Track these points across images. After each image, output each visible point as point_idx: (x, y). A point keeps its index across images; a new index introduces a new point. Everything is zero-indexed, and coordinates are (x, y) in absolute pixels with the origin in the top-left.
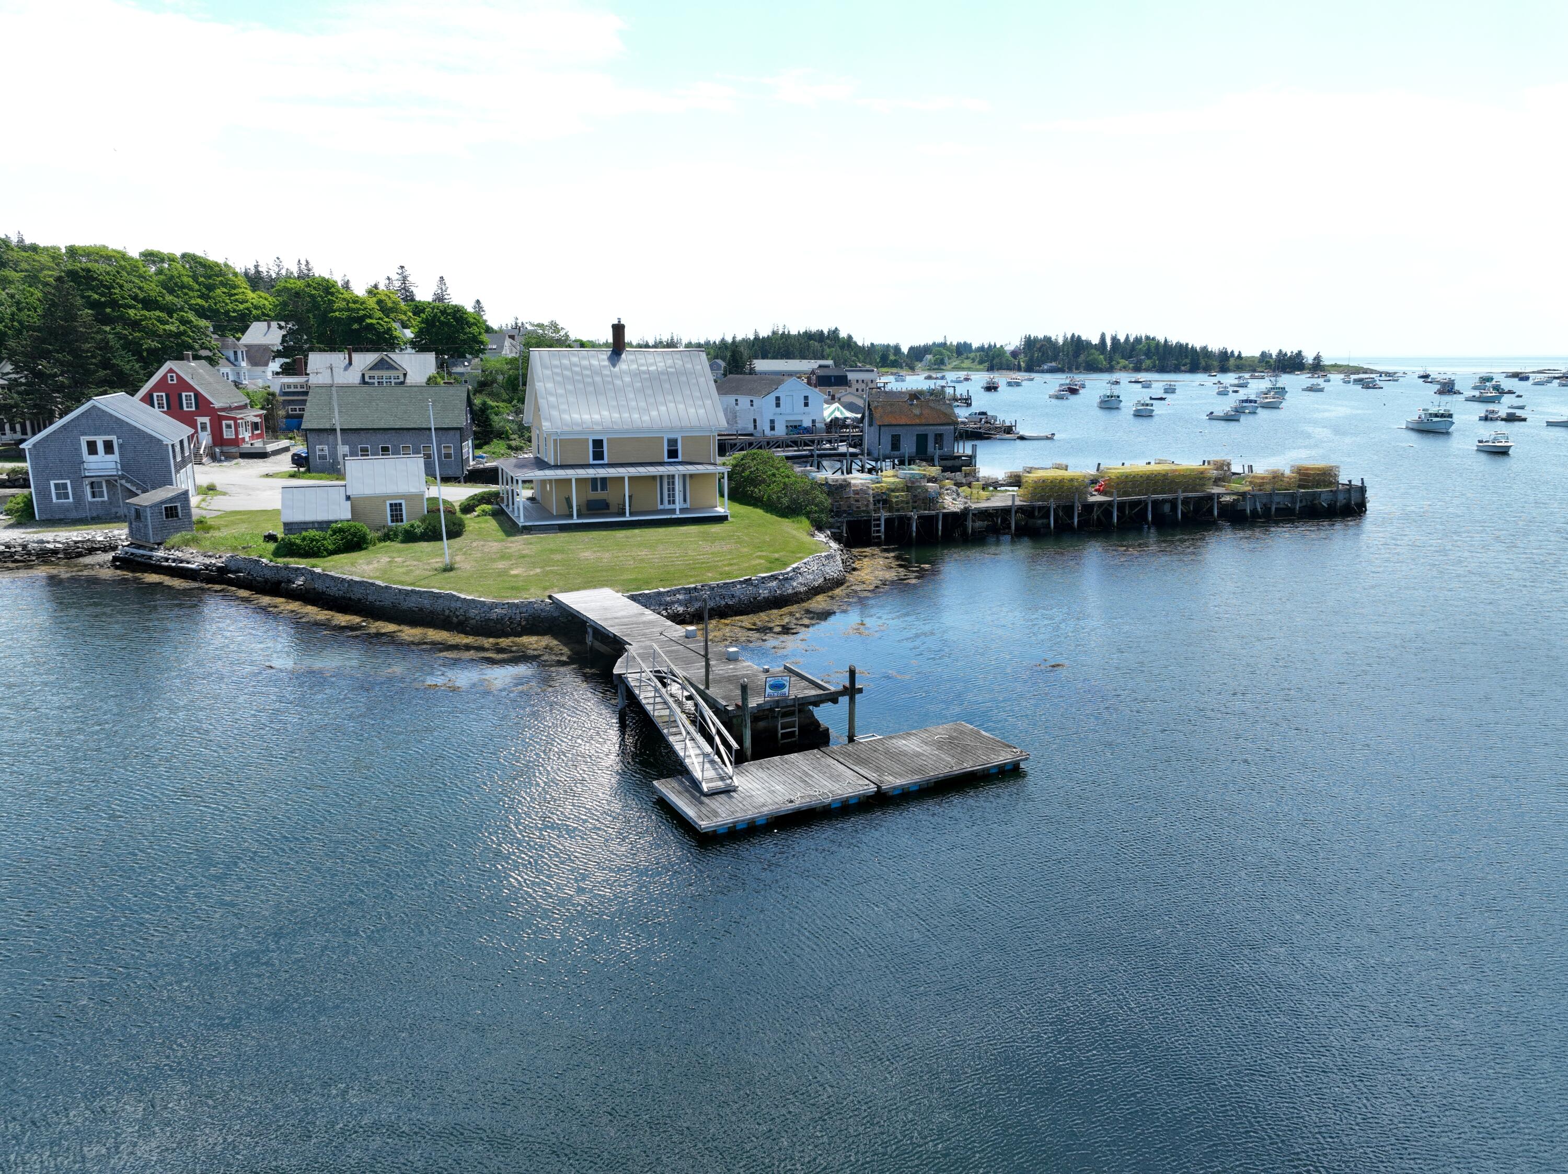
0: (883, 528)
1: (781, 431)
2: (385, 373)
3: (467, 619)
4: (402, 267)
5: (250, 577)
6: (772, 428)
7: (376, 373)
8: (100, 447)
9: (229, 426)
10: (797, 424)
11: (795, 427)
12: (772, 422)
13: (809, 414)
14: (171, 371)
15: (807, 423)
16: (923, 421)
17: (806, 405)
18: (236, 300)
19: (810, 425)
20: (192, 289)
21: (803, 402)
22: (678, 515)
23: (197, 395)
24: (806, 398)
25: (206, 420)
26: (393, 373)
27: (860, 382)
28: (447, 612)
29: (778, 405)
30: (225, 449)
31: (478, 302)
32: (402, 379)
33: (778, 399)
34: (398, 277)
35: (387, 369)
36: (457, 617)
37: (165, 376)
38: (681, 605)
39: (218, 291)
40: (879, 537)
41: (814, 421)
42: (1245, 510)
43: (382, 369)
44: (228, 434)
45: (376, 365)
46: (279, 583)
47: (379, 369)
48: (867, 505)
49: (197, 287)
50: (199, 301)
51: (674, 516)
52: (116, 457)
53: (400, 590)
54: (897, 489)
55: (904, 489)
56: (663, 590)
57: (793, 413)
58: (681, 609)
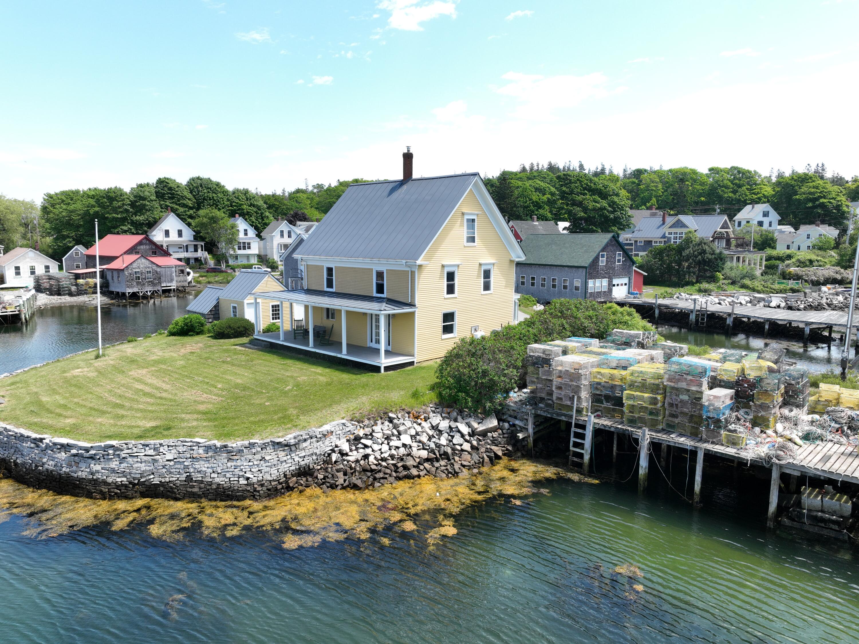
0: (588, 442)
2: (678, 230)
7: (673, 230)
18: (754, 193)
20: (727, 187)
26: (684, 230)
35: (681, 227)
40: (582, 455)
43: (678, 227)
45: (674, 224)
47: (675, 227)
49: (732, 185)
54: (643, 387)
55: (655, 389)
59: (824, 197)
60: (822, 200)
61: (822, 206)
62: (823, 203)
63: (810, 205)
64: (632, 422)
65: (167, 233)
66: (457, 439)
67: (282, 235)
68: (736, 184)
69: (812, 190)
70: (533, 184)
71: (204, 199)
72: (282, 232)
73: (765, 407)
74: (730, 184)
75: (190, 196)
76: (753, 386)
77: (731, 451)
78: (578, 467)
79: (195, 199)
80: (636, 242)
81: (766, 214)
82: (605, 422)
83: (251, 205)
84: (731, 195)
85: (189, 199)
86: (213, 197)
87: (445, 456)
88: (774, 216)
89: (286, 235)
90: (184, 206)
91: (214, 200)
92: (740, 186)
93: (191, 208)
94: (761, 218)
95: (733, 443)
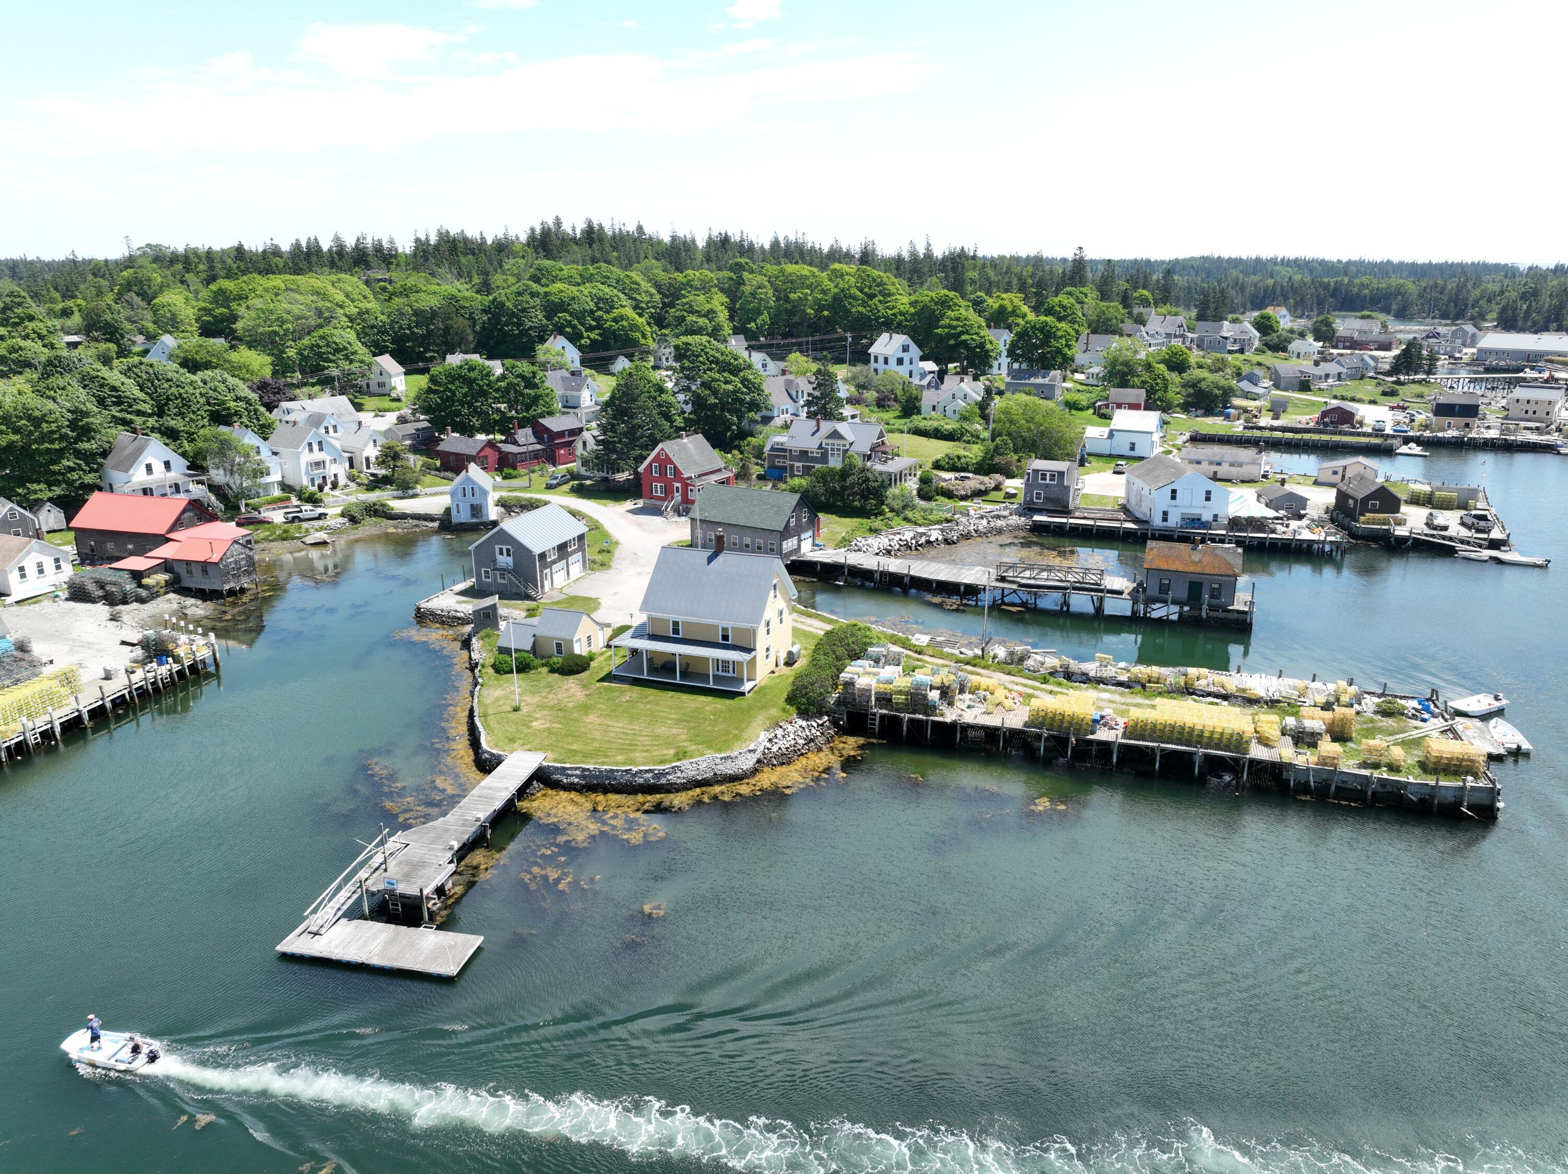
0: (877, 723)
1: (1174, 520)
2: (836, 442)
6: (1165, 519)
7: (830, 441)
8: (505, 552)
10: (1195, 517)
11: (1192, 520)
12: (1165, 514)
13: (1210, 508)
14: (662, 449)
15: (1207, 516)
16: (1199, 570)
17: (1208, 499)
19: (1211, 519)
21: (1204, 496)
22: (711, 685)
23: (675, 467)
24: (1208, 493)
25: (679, 485)
29: (1173, 497)
30: (688, 506)
33: (1174, 492)
35: (838, 438)
37: (659, 453)
41: (1216, 516)
43: (835, 438)
44: (691, 496)
45: (830, 434)
47: (832, 438)
48: (868, 701)
51: (708, 686)
52: (511, 559)
54: (900, 692)
55: (906, 693)
56: (568, 765)
57: (1191, 507)
58: (576, 780)
59: (967, 333)
60: (963, 337)
61: (964, 344)
62: (965, 341)
63: (952, 342)
64: (897, 710)
65: (149, 468)
66: (813, 731)
67: (311, 450)
68: (866, 294)
69: (955, 323)
70: (594, 291)
71: (168, 399)
72: (310, 445)
73: (953, 697)
74: (858, 293)
75: (141, 395)
76: (948, 688)
77: (940, 719)
78: (873, 735)
79: (152, 399)
80: (790, 451)
81: (905, 349)
82: (884, 711)
83: (238, 399)
84: (860, 309)
85: (144, 402)
86: (180, 394)
87: (812, 740)
88: (915, 351)
89: (316, 447)
90: (140, 413)
91: (183, 399)
92: (872, 297)
93: (150, 415)
94: (901, 355)
95: (942, 715)
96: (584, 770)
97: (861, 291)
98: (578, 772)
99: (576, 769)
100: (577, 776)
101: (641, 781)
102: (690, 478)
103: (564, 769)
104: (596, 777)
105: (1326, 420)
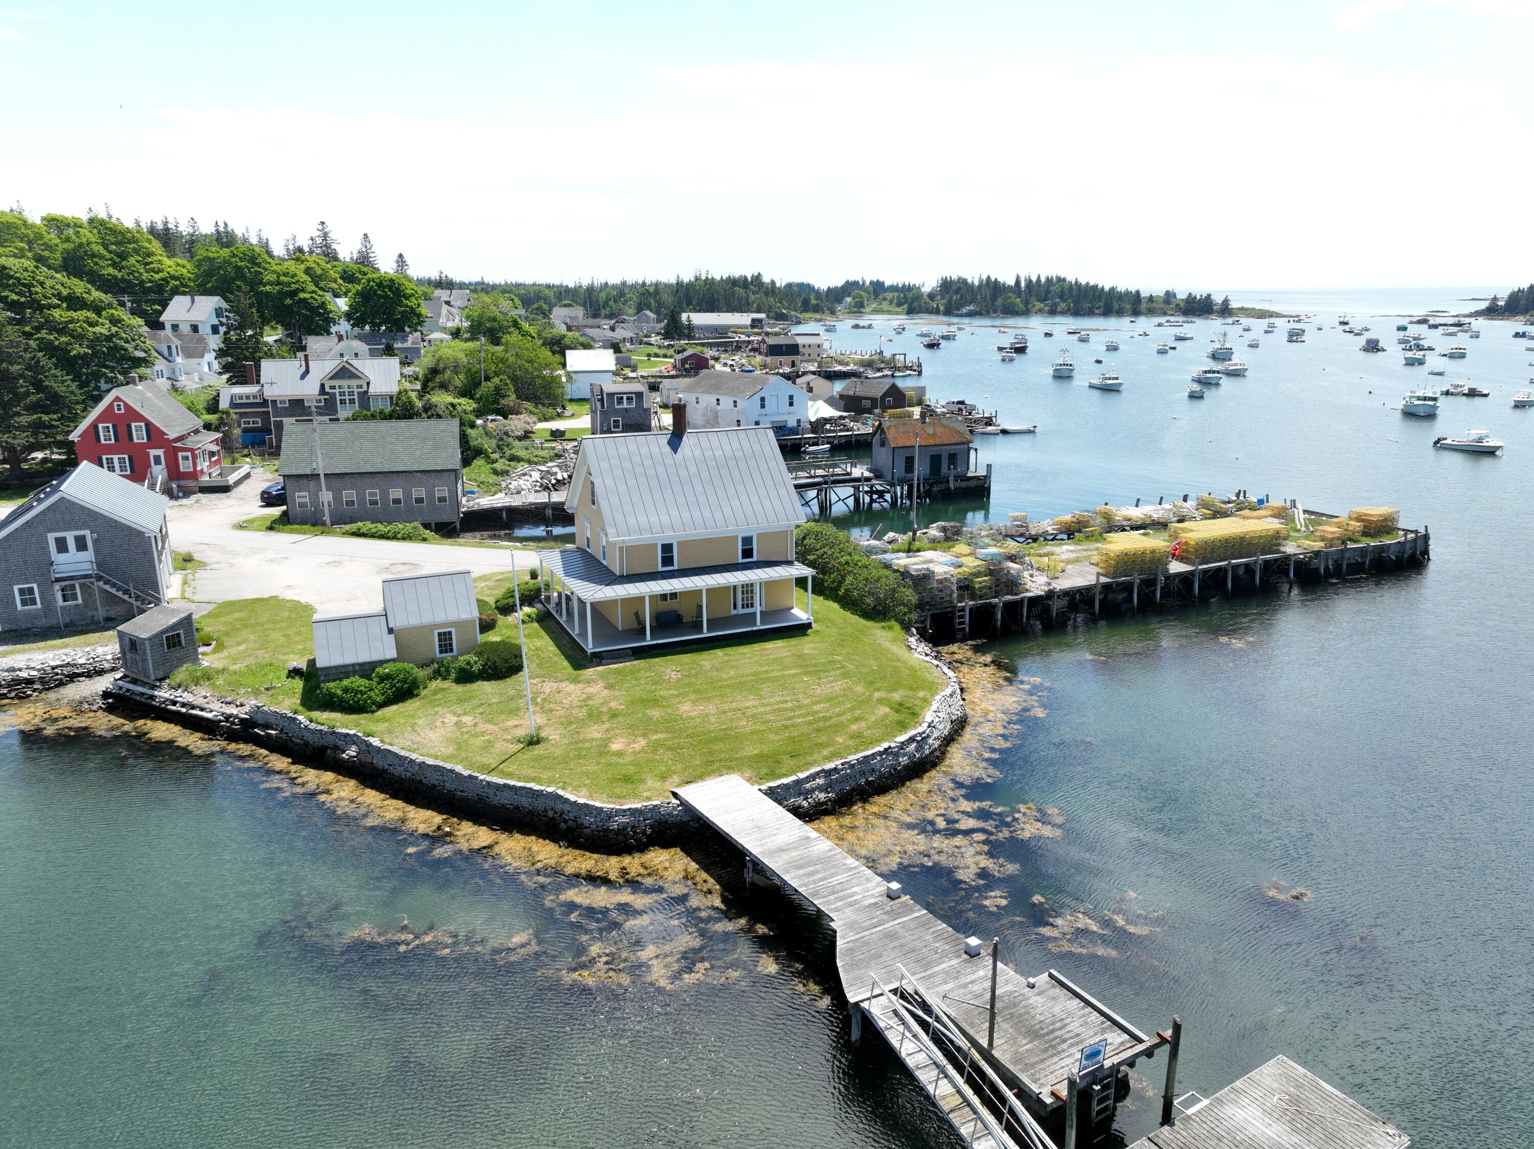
0: (967, 620)
2: (345, 383)
3: (580, 826)
4: (323, 223)
5: (284, 736)
7: (336, 383)
8: (71, 544)
9: (186, 458)
10: (782, 425)
11: (780, 428)
13: (794, 413)
14: (117, 399)
15: (792, 423)
16: (938, 441)
17: (791, 404)
18: (153, 270)
19: (795, 425)
20: (102, 257)
21: (788, 401)
22: (759, 626)
23: (149, 425)
24: (791, 397)
25: (160, 452)
26: (354, 383)
27: (807, 347)
28: (551, 814)
29: (763, 406)
30: (182, 483)
31: (401, 256)
32: (365, 388)
33: (763, 399)
34: (318, 233)
35: (349, 378)
36: (565, 821)
37: (111, 405)
38: (821, 791)
39: (132, 260)
40: (964, 629)
41: (799, 421)
42: (1318, 568)
43: (344, 378)
44: (185, 466)
45: (336, 373)
46: (323, 749)
47: (339, 378)
48: (951, 595)
50: (111, 270)
51: (755, 628)
52: (89, 555)
53: (488, 783)
55: (983, 574)
56: (802, 775)
57: (778, 414)
58: (822, 796)
59: (303, 290)
60: (302, 295)
62: (305, 299)
63: (288, 301)
64: (981, 597)
77: (1031, 594)
80: (274, 402)
81: (219, 314)
82: (971, 603)
94: (217, 321)
95: (1029, 589)
96: (828, 773)
97: (106, 247)
98: (820, 781)
99: (814, 777)
100: (820, 788)
101: (904, 760)
102: (181, 438)
103: (799, 782)
104: (847, 778)
105: (687, 366)
